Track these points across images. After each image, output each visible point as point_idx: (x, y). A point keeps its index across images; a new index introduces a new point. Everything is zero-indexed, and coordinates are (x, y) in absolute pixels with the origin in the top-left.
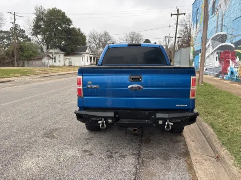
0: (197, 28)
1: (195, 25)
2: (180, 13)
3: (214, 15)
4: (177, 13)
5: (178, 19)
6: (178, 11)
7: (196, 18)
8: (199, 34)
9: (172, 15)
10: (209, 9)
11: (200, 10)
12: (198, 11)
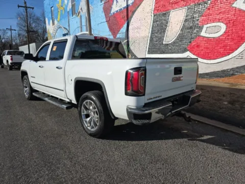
0: (53, 24)
1: (51, 21)
2: (27, 6)
3: (74, 16)
4: (24, 5)
6: (25, 3)
8: (59, 30)
9: (19, 6)
10: (68, 10)
11: (55, 8)
12: (52, 8)
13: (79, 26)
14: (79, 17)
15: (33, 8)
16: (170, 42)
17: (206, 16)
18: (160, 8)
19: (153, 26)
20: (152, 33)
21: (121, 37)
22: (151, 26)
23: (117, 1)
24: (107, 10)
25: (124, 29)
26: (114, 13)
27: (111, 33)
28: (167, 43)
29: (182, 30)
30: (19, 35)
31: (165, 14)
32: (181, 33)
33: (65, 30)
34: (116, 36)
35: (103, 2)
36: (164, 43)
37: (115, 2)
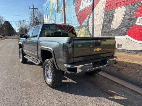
0: (47, 18)
1: (46, 16)
2: (34, 8)
3: (59, 13)
4: (33, 7)
5: (34, 11)
6: (33, 6)
7: (46, 13)
9: (30, 8)
10: (56, 9)
11: (48, 9)
12: (47, 9)
13: (61, 18)
14: (61, 13)
15: (37, 9)
16: (115, 29)
17: (139, 11)
18: (109, 6)
19: (104, 18)
20: (104, 23)
21: (84, 25)
22: (103, 18)
23: (83, 3)
24: (77, 9)
25: (86, 20)
26: (81, 11)
27: (78, 23)
28: (113, 29)
29: (123, 21)
30: (31, 24)
31: (112, 10)
32: (122, 22)
33: (53, 21)
34: (82, 24)
35: (75, 4)
36: (111, 29)
37: (82, 4)
